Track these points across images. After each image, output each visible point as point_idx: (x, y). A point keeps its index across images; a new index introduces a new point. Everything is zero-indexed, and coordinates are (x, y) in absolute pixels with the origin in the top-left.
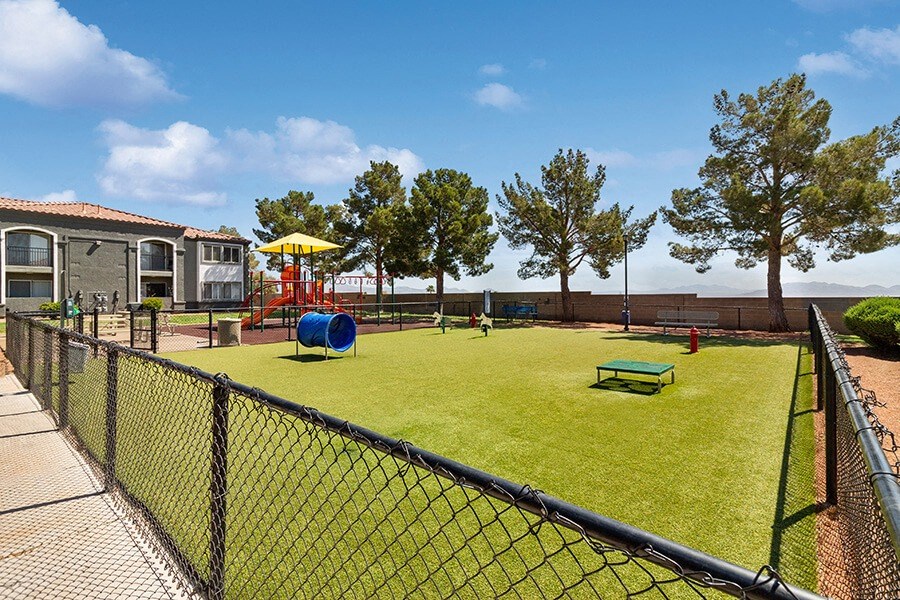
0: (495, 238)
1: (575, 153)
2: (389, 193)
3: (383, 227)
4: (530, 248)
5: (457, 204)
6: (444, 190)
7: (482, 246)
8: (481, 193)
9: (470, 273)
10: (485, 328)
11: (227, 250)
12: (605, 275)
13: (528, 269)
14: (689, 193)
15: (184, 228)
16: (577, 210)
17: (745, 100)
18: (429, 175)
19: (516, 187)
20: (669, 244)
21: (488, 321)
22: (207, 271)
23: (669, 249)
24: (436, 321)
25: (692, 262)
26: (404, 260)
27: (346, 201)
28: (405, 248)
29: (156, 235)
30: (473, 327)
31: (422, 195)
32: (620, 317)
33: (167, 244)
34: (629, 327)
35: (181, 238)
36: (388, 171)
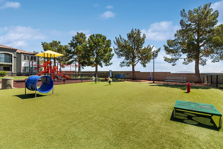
0: (113, 55)
1: (137, 30)
2: (82, 42)
3: (79, 51)
4: (123, 58)
5: (102, 44)
6: (98, 40)
7: (109, 57)
8: (109, 41)
9: (105, 65)
10: (110, 82)
11: (32, 57)
12: (145, 66)
13: (123, 64)
14: (172, 41)
15: (16, 50)
16: (138, 46)
17: (190, 12)
18: (94, 35)
19: (120, 39)
20: (164, 57)
21: (111, 80)
22: (25, 63)
23: (164, 59)
24: (93, 79)
25: (171, 62)
26: (86, 61)
27: (69, 44)
28: (86, 57)
29: (6, 51)
30: (106, 81)
31: (91, 41)
32: (149, 79)
33: (11, 54)
34: (155, 82)
35: (15, 53)
36: (82, 36)
